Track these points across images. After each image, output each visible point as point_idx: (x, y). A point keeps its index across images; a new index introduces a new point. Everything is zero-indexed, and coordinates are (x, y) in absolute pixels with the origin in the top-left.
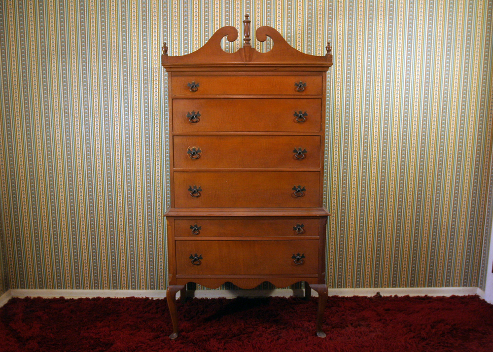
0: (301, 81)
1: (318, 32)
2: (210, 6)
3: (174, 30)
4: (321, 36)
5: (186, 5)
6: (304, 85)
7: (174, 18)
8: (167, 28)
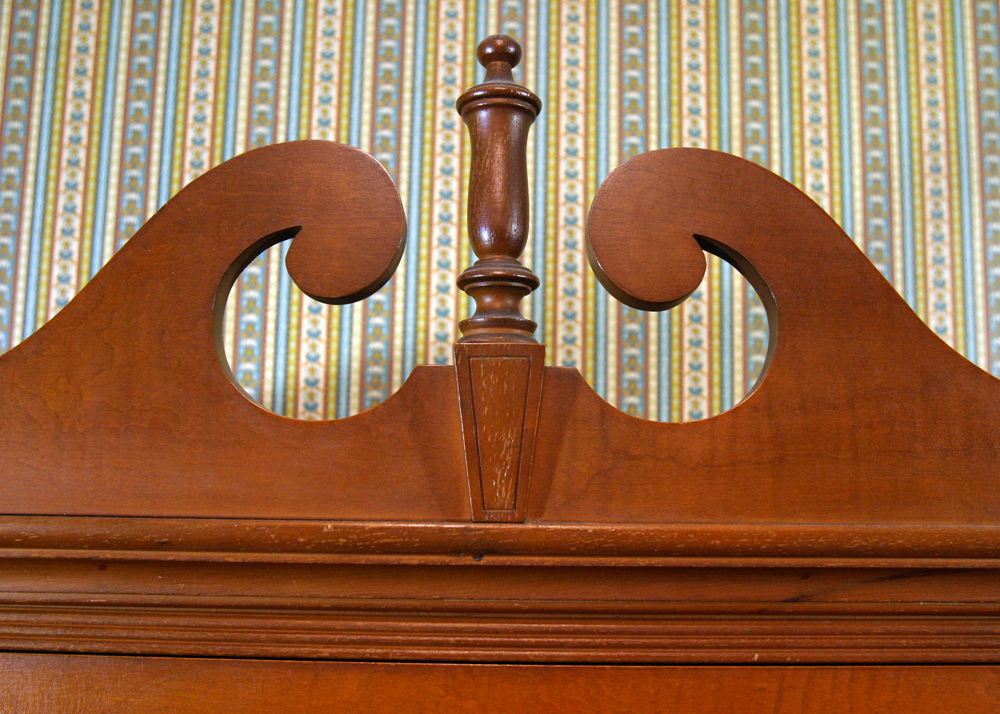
1: (931, 273)
2: (282, 115)
3: (58, 247)
4: (948, 298)
5: (141, 104)
7: (64, 178)
8: (18, 234)
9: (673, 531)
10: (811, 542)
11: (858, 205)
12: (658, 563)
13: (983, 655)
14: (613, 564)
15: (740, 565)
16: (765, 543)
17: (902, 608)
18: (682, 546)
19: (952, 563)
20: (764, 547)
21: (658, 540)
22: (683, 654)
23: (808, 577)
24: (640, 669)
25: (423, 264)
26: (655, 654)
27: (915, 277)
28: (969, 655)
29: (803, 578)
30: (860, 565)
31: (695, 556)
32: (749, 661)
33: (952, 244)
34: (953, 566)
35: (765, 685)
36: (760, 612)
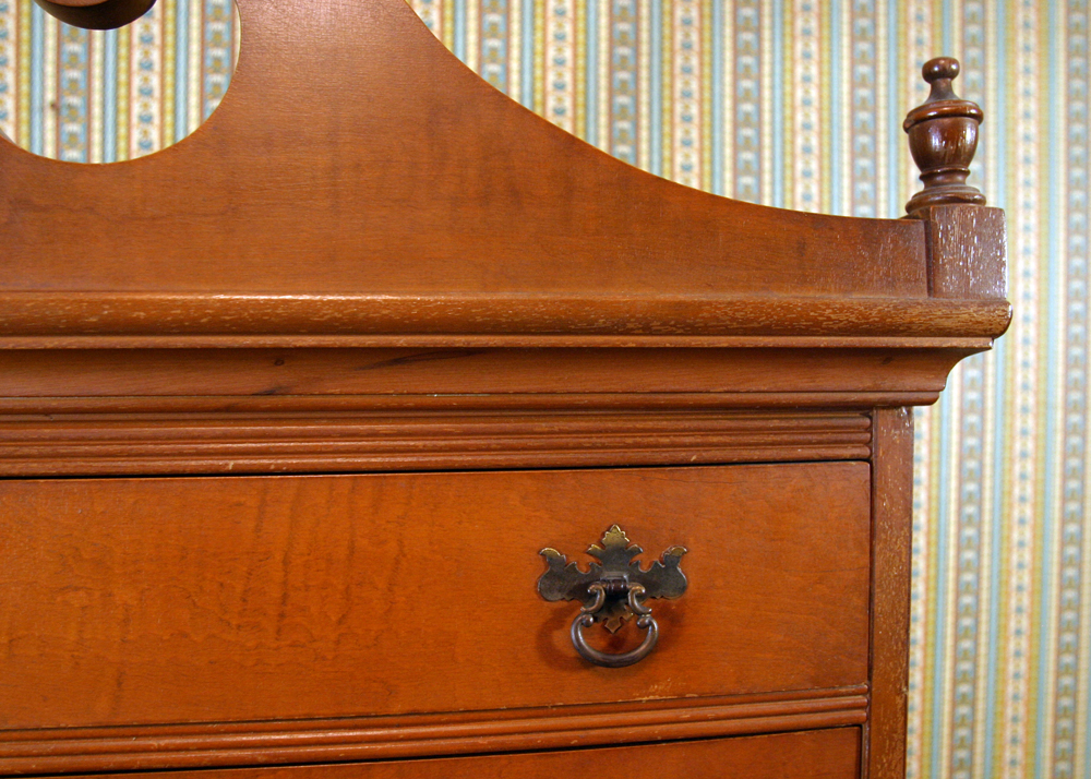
0: (615, 536)
1: (679, 108)
6: (662, 579)
9: (81, 301)
10: (267, 314)
11: (604, 33)
12: (70, 344)
13: (518, 458)
14: (10, 346)
15: (180, 345)
16: (206, 315)
17: (411, 401)
18: (93, 320)
19: (460, 341)
20: (204, 320)
21: (61, 312)
22: (135, 464)
23: (283, 363)
24: (84, 483)
25: (123, 91)
26: (100, 464)
27: (662, 111)
28: (501, 458)
29: (276, 364)
30: (338, 344)
31: (117, 333)
32: (222, 470)
33: (701, 77)
34: (461, 345)
35: (243, 499)
36: (228, 409)
